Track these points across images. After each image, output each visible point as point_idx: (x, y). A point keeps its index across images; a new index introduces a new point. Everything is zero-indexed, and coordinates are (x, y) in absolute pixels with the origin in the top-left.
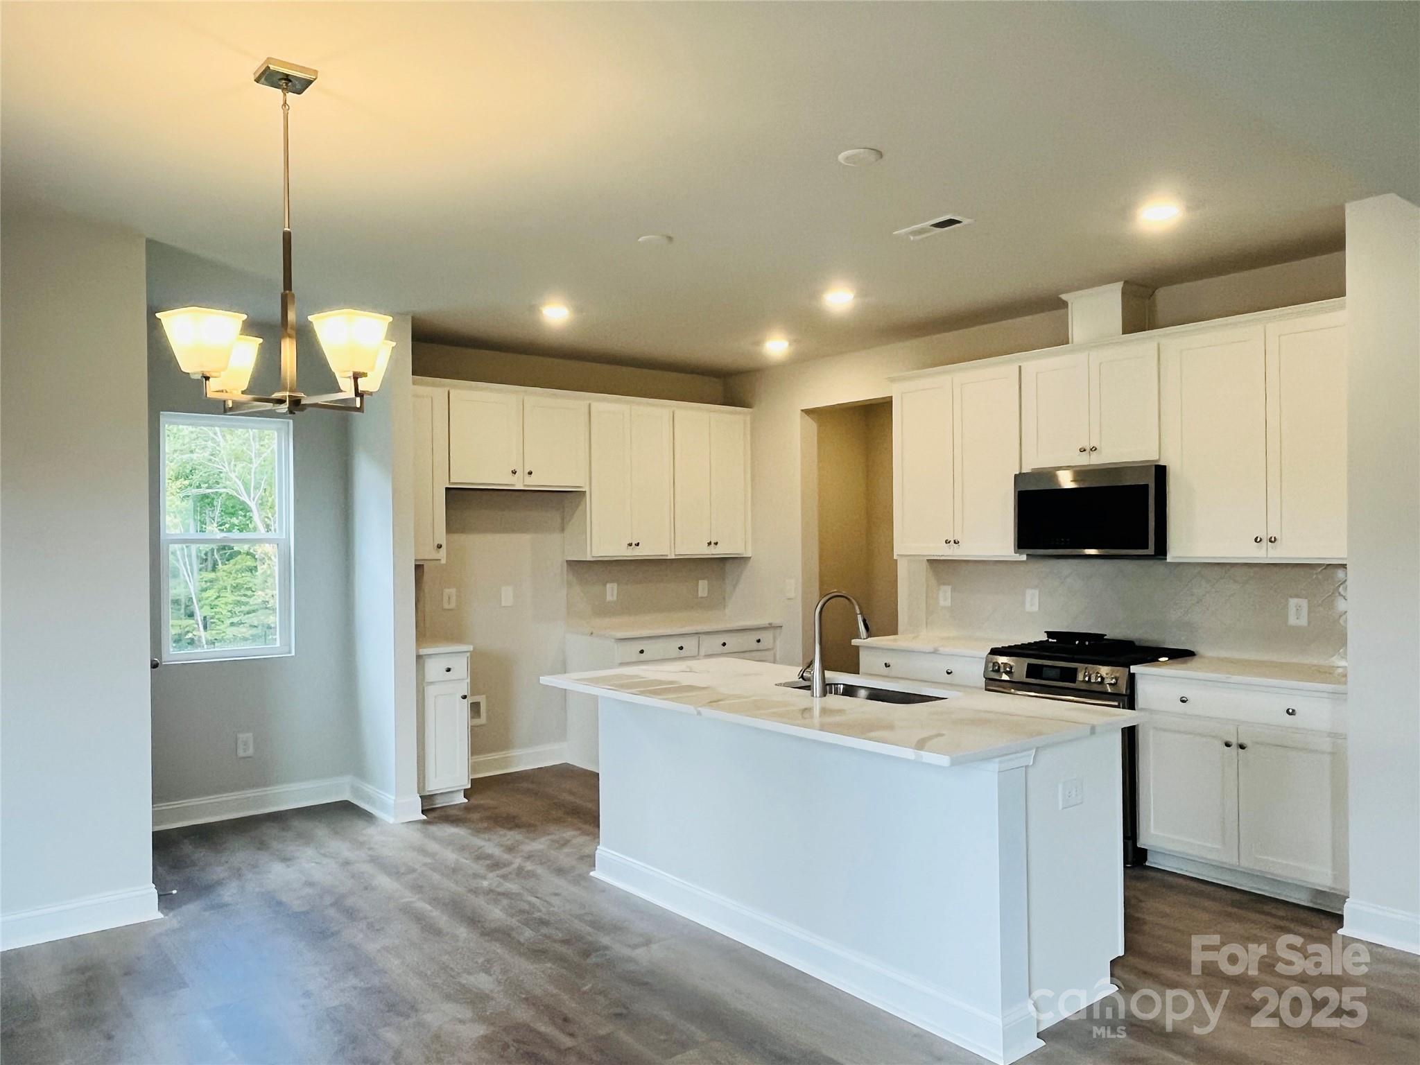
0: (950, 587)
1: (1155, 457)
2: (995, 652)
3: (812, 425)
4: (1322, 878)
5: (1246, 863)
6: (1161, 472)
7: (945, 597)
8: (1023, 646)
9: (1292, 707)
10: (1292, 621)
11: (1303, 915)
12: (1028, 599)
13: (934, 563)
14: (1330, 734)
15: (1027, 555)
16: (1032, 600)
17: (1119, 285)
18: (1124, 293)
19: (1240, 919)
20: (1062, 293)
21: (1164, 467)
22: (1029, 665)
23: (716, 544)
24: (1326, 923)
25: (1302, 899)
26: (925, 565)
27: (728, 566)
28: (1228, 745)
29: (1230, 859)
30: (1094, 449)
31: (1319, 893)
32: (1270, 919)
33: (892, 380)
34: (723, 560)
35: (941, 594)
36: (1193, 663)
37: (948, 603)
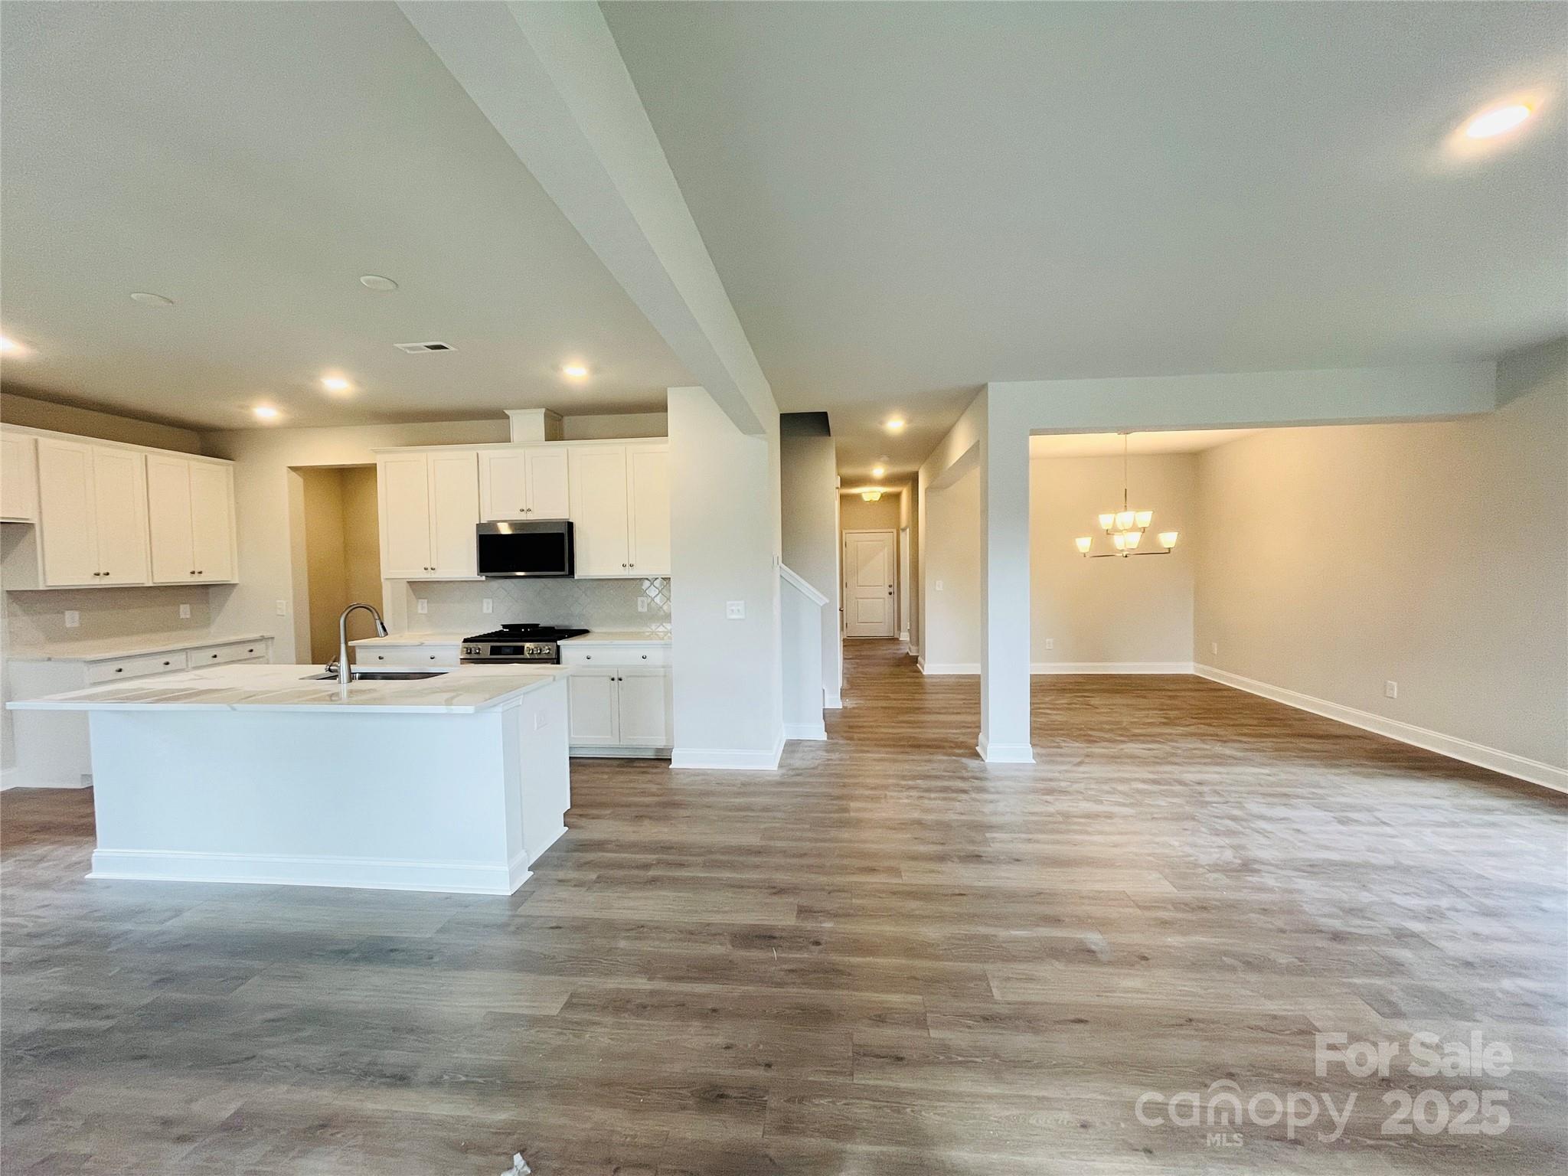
0: (426, 600)
1: (567, 517)
2: (465, 641)
3: (298, 480)
4: (660, 743)
5: (624, 743)
6: (570, 526)
7: (422, 607)
8: (485, 636)
9: (644, 655)
10: (640, 609)
11: (653, 763)
12: (485, 605)
13: (412, 584)
14: (663, 667)
15: (486, 577)
16: (487, 606)
17: (543, 410)
18: (546, 415)
19: (622, 773)
20: (507, 409)
21: (572, 523)
22: (492, 647)
23: (200, 573)
24: (664, 764)
25: (650, 755)
26: (404, 586)
27: (211, 590)
28: (613, 679)
29: (615, 743)
30: (529, 510)
31: (658, 750)
32: (638, 770)
33: (376, 452)
34: (206, 587)
35: (419, 607)
36: (589, 636)
37: (425, 611)
